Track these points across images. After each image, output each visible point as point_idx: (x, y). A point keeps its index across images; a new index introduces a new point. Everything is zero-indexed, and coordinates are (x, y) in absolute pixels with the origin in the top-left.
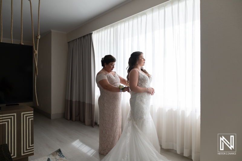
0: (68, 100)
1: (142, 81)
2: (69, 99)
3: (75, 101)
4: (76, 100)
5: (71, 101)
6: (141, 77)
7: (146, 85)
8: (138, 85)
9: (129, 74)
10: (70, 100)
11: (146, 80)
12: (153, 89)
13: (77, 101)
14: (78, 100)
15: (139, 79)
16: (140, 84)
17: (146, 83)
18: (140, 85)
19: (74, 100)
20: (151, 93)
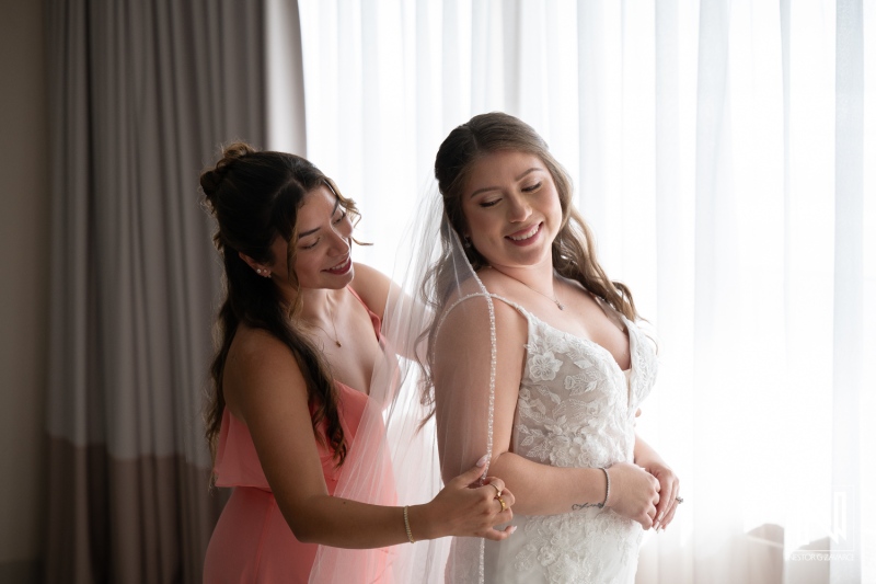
0: (68, 447)
1: (552, 406)
2: (80, 440)
3: (139, 462)
4: (146, 450)
5: (100, 458)
6: (544, 363)
7: (594, 432)
8: (511, 449)
9: (443, 319)
10: (90, 449)
11: (589, 397)
12: (658, 471)
13: (153, 459)
14: (163, 451)
15: (524, 384)
16: (531, 425)
17: (593, 423)
18: (538, 433)
19: (125, 449)
20: (638, 515)
